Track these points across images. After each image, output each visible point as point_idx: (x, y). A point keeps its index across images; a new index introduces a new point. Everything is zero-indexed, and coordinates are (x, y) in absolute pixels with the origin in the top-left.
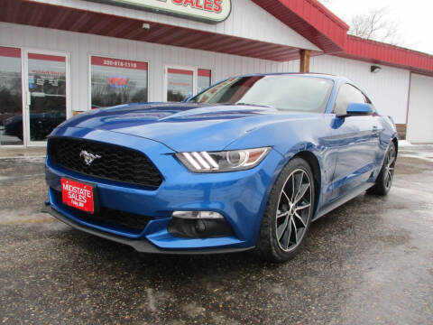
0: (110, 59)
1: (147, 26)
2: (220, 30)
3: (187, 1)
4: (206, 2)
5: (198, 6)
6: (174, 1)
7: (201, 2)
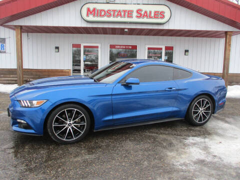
0: (118, 45)
1: (126, 30)
2: (166, 27)
3: (144, 15)
4: (155, 14)
5: (151, 17)
6: (137, 17)
7: (153, 15)
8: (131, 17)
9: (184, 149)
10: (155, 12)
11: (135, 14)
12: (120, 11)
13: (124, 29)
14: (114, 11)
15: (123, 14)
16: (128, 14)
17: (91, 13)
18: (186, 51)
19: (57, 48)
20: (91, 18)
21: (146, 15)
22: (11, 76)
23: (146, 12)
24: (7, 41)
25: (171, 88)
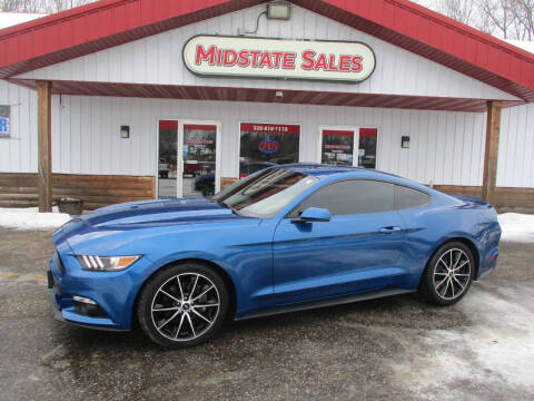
0: (259, 124)
1: (279, 94)
2: (364, 89)
3: (319, 64)
4: (342, 63)
5: (332, 68)
6: (304, 67)
7: (336, 63)
8: (292, 67)
9: (424, 356)
10: (342, 58)
11: (299, 61)
12: (267, 54)
13: (274, 91)
14: (255, 53)
15: (273, 59)
16: (285, 60)
17: (205, 57)
18: (405, 139)
19: (125, 129)
20: (205, 67)
21: (323, 63)
22: (21, 189)
23: (322, 57)
24: (14, 111)
25: (391, 228)
